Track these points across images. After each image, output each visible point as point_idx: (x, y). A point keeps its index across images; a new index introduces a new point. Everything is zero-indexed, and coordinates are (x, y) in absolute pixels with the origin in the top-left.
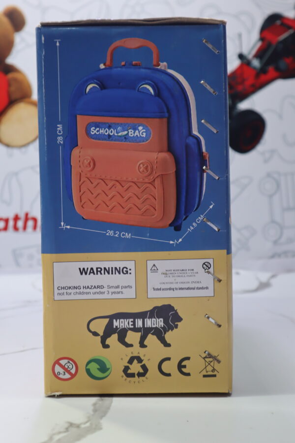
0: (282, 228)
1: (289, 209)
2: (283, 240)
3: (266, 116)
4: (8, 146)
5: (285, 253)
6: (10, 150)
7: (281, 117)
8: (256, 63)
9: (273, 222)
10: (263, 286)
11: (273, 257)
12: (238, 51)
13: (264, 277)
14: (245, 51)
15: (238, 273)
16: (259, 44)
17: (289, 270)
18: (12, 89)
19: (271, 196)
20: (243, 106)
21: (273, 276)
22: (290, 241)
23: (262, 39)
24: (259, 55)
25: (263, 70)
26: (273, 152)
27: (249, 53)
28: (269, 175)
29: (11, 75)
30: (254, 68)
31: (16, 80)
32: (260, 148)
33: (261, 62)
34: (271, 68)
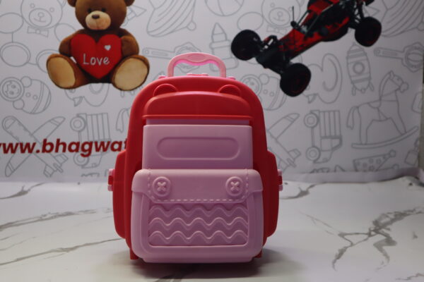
0: (320, 151)
1: (326, 137)
2: (320, 160)
3: (311, 69)
4: (121, 89)
5: (322, 170)
6: (122, 92)
7: (322, 70)
8: (304, 29)
9: (314, 146)
10: (303, 193)
11: (312, 172)
12: (292, 20)
13: (304, 187)
14: (297, 20)
15: (286, 184)
16: (307, 15)
17: (325, 182)
18: (124, 48)
19: (313, 128)
20: (295, 61)
21: (311, 186)
22: (326, 160)
23: (309, 10)
24: (307, 23)
25: (310, 34)
26: (315, 95)
27: (300, 22)
28: (312, 112)
29: (123, 38)
30: (304, 32)
31: (127, 41)
32: (305, 92)
33: (307, 29)
34: (315, 33)
